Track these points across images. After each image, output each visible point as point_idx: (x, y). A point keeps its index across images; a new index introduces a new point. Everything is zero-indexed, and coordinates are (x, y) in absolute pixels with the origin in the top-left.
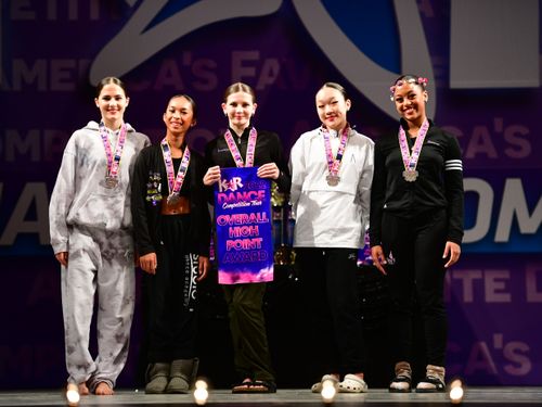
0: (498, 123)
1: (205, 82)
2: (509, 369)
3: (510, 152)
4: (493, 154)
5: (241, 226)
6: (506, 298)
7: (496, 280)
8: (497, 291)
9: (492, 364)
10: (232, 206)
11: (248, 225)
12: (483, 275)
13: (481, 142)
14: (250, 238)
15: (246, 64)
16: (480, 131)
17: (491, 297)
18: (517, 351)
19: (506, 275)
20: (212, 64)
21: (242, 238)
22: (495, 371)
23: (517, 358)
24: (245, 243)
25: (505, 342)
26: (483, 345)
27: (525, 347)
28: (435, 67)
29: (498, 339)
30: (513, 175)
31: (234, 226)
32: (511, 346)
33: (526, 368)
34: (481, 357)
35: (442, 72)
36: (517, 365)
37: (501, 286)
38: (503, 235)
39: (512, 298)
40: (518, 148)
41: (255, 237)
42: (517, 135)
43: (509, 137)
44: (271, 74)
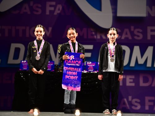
0: (132, 28)
1: (37, 11)
2: (133, 108)
3: (136, 38)
4: (130, 38)
5: (71, 72)
6: (133, 84)
7: (130, 79)
8: (130, 82)
9: (128, 106)
10: (69, 65)
11: (74, 72)
12: (126, 77)
13: (126, 34)
14: (74, 76)
15: (51, 6)
16: (126, 30)
17: (128, 84)
18: (136, 102)
19: (133, 77)
20: (40, 6)
21: (71, 75)
22: (129, 108)
23: (136, 104)
24: (72, 77)
25: (132, 99)
26: (125, 100)
27: (139, 101)
28: (112, 9)
29: (130, 98)
30: (137, 45)
31: (69, 71)
32: (134, 100)
33: (139, 107)
34: (124, 103)
35: (115, 11)
36: (136, 106)
37: (132, 80)
38: (133, 64)
39: (135, 85)
40: (138, 36)
41: (75, 76)
42: (138, 32)
43: (136, 33)
44: (59, 10)
